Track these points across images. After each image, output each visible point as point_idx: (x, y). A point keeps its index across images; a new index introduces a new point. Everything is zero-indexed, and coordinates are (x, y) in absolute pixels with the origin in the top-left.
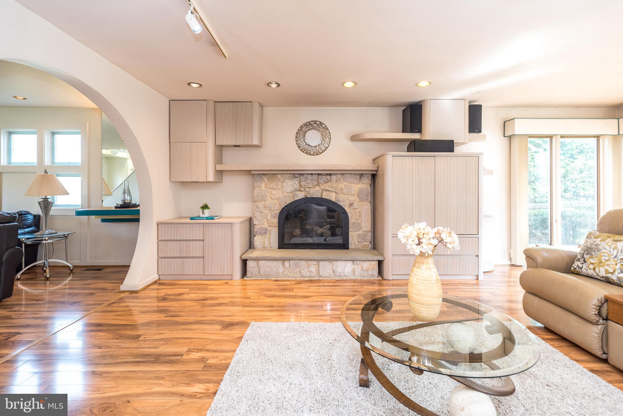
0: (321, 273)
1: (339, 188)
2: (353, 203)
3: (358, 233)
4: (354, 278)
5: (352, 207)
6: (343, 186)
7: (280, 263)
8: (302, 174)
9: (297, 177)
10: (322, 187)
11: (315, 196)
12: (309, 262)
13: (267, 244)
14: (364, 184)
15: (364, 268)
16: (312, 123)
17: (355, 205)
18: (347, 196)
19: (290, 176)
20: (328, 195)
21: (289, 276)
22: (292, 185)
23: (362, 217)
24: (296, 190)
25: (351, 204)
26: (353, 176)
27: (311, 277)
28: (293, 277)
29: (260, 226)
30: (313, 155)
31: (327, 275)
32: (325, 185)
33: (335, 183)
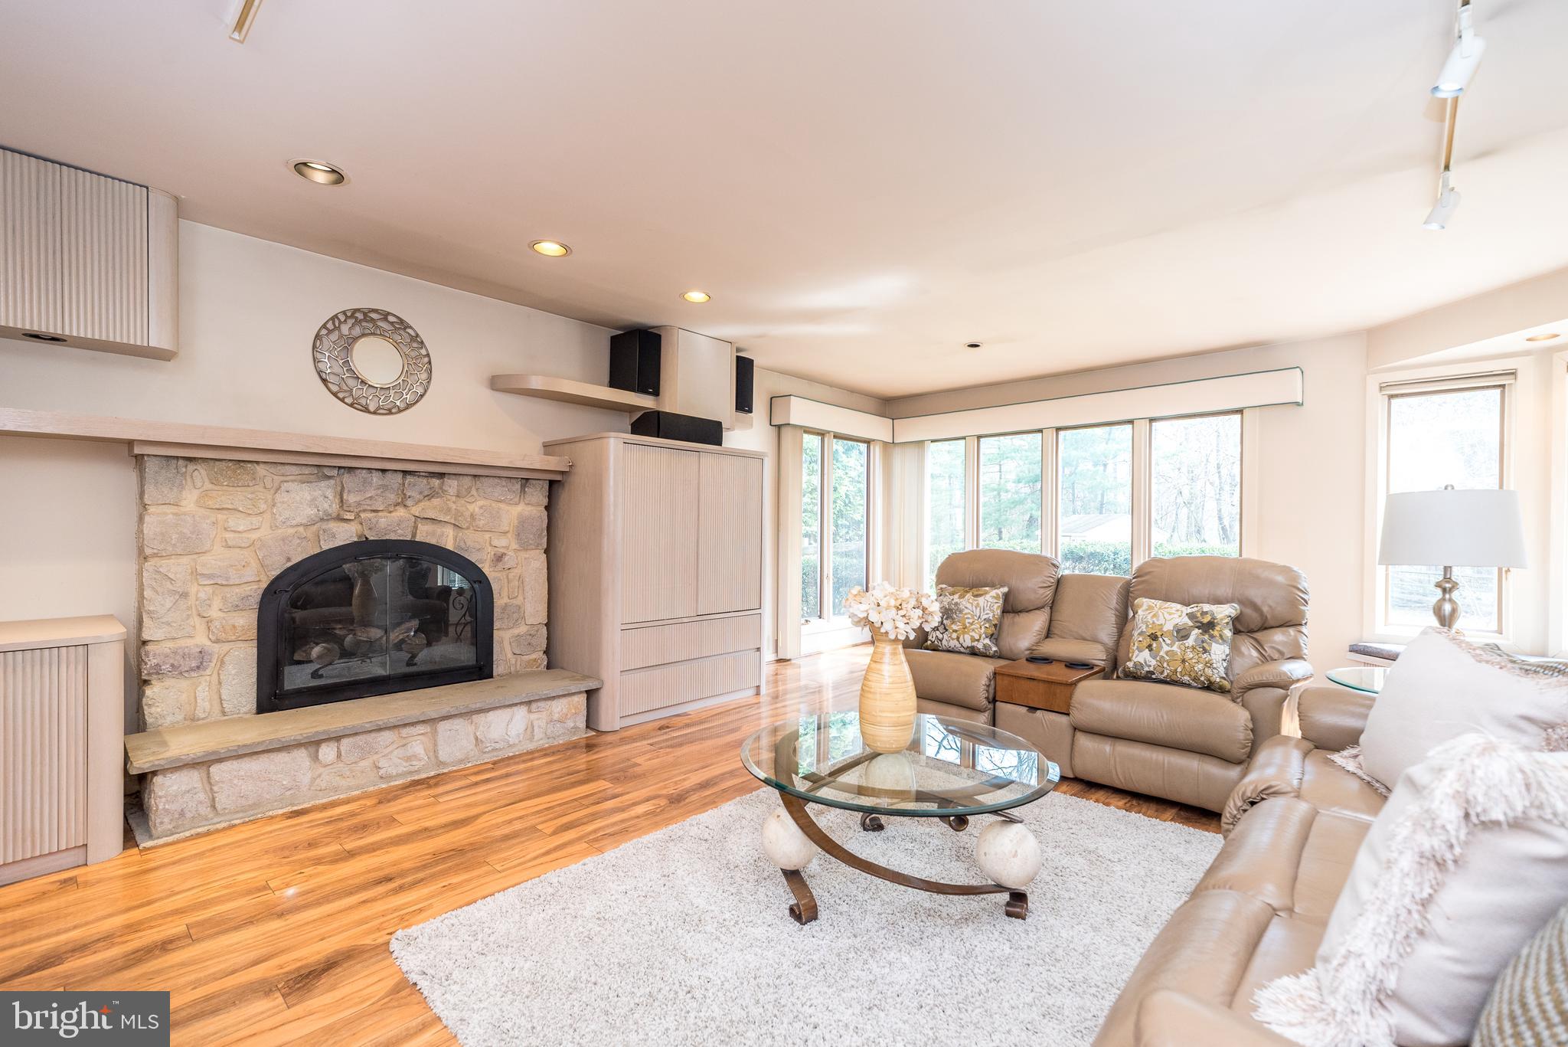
0: (443, 755)
1: (467, 514)
2: (504, 554)
3: (516, 631)
4: (531, 746)
5: (500, 566)
6: (477, 509)
7: (301, 755)
8: (351, 469)
9: (329, 477)
10: (416, 510)
11: (393, 537)
12: (405, 731)
13: (207, 705)
14: (532, 505)
15: (556, 716)
16: (375, 316)
17: (509, 560)
18: (487, 536)
19: (307, 471)
20: (433, 534)
21: (336, 789)
22: (314, 499)
23: (527, 588)
24: (326, 518)
25: (499, 558)
26: (504, 484)
27: (411, 773)
28: (350, 788)
29: (170, 644)
30: (375, 413)
31: (459, 755)
32: (425, 504)
33: (454, 498)
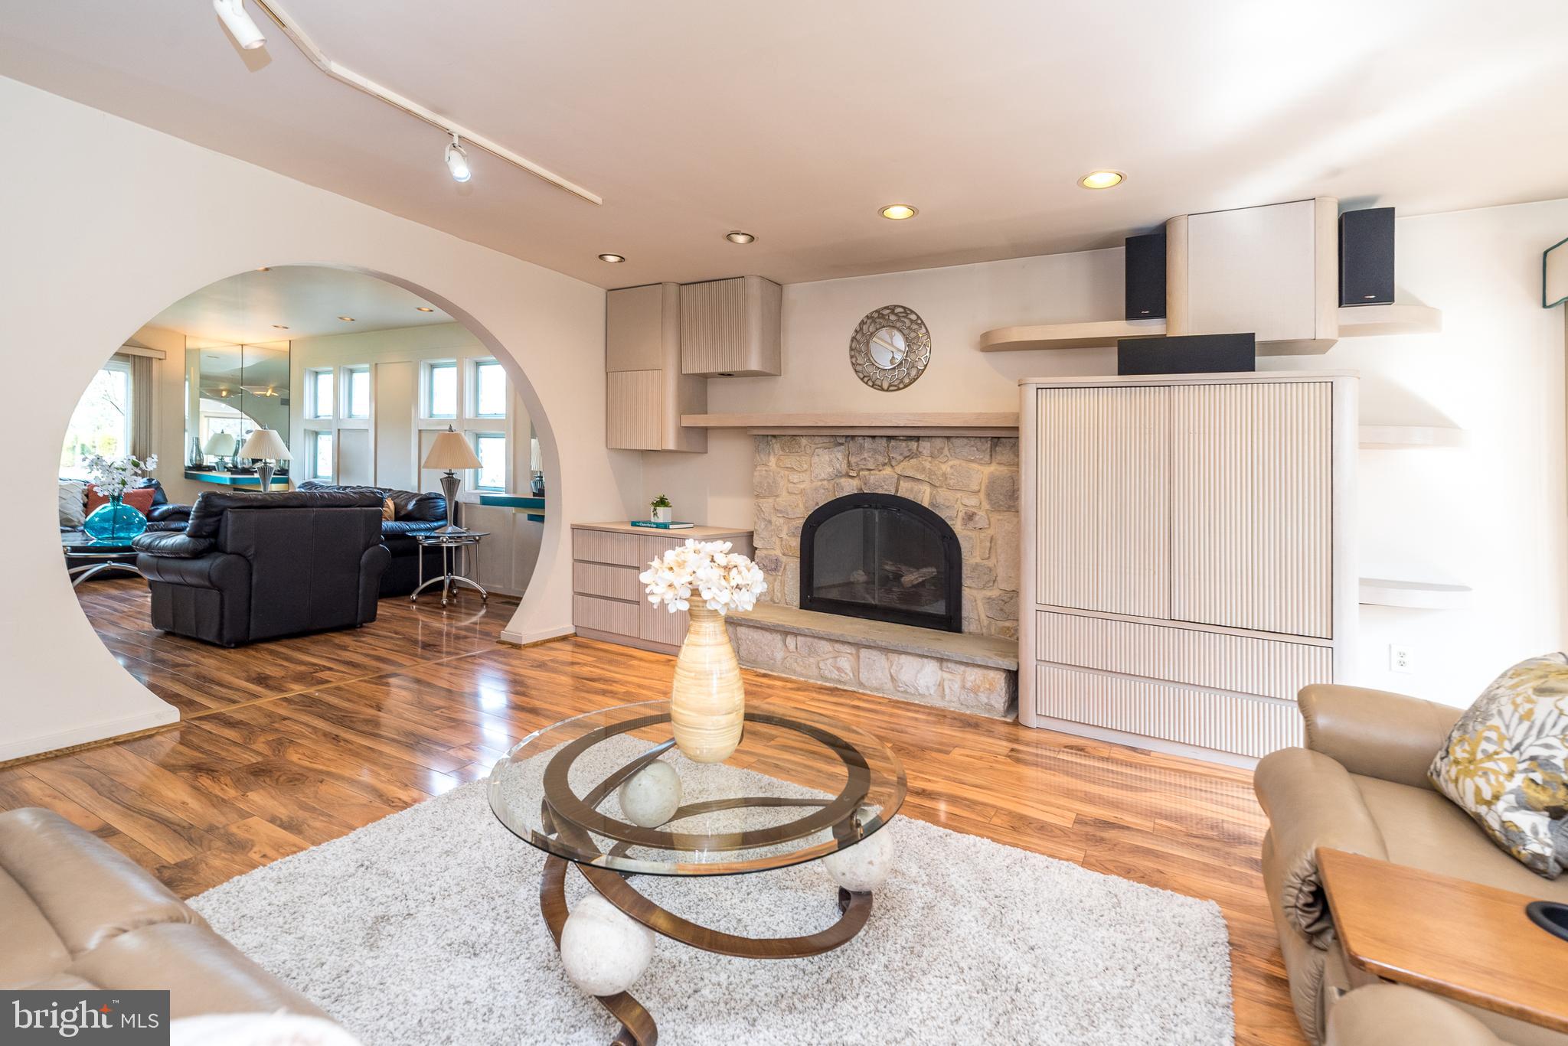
0: (863, 677)
1: (939, 473)
2: (974, 514)
3: (989, 593)
4: (939, 703)
5: (971, 525)
6: (949, 469)
7: (778, 637)
8: (853, 437)
9: (842, 444)
10: (898, 470)
11: (880, 491)
12: (837, 646)
13: (779, 595)
14: (1004, 465)
15: (969, 685)
16: (886, 312)
17: (981, 518)
18: (959, 495)
19: (826, 440)
20: (912, 490)
21: (795, 672)
22: (831, 461)
23: (999, 551)
24: (840, 475)
25: (970, 517)
26: (972, 443)
27: (840, 682)
28: (802, 675)
29: (765, 552)
30: (887, 390)
31: (875, 683)
32: (905, 463)
33: (930, 459)
